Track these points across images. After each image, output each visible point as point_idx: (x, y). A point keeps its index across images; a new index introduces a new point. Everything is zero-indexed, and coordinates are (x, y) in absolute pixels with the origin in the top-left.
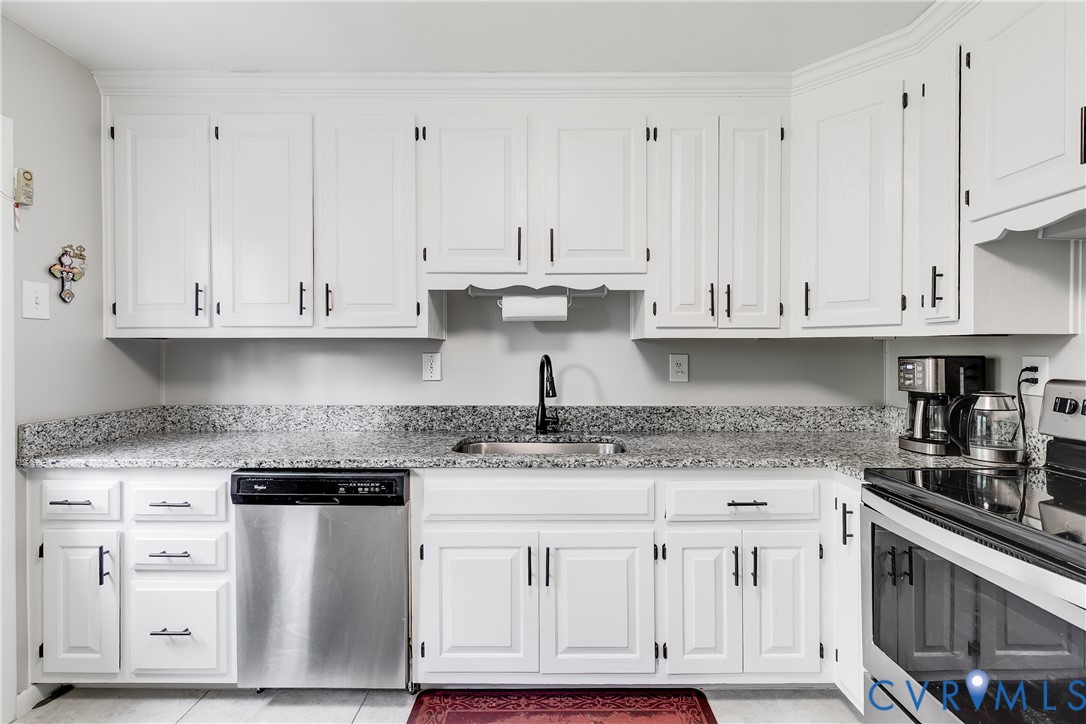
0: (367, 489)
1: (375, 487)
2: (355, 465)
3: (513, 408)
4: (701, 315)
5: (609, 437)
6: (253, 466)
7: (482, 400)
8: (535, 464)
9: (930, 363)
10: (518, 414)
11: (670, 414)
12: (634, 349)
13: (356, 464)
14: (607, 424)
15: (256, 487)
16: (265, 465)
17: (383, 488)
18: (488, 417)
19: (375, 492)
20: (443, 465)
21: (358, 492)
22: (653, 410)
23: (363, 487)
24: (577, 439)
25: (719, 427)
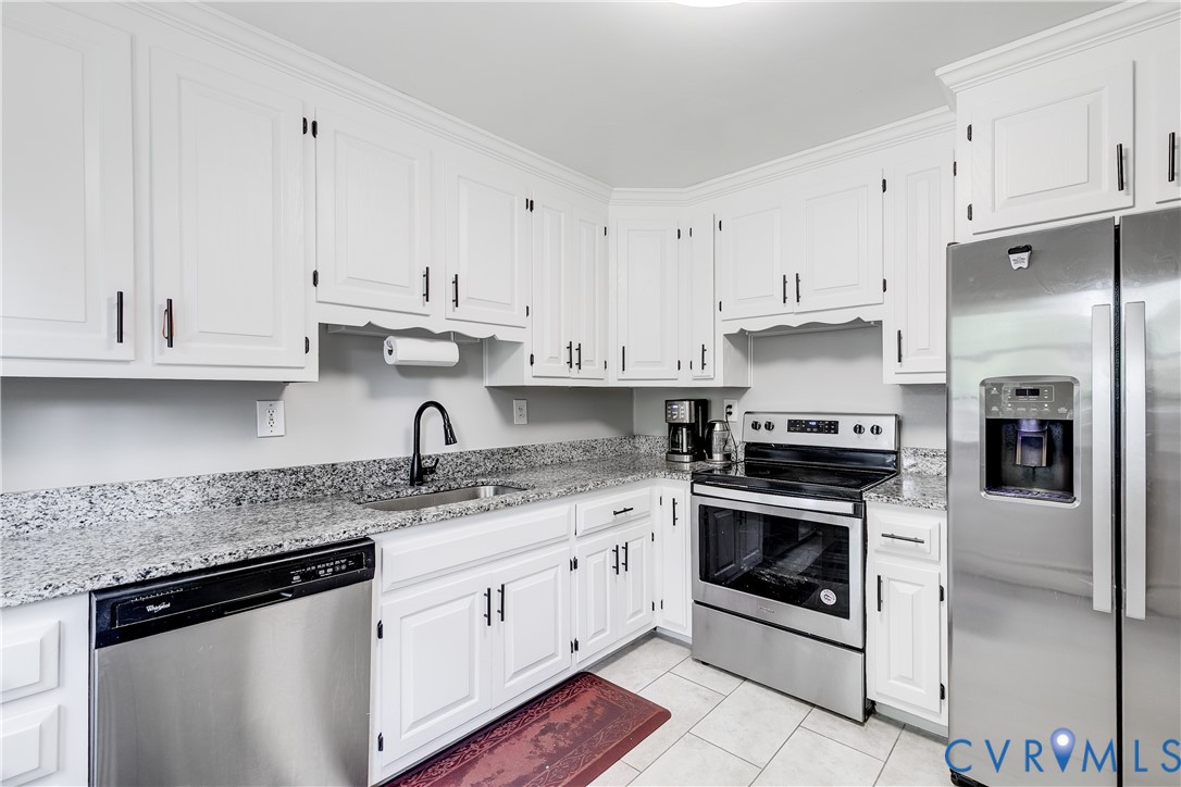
0: (331, 570)
1: (341, 564)
2: (303, 545)
3: (379, 462)
4: (561, 368)
5: (484, 480)
6: (132, 580)
7: (343, 457)
8: (492, 507)
9: (687, 403)
10: (384, 467)
11: (517, 454)
12: (486, 395)
13: (305, 543)
14: (469, 468)
15: (150, 608)
16: (155, 574)
17: (351, 563)
18: (351, 475)
19: (341, 571)
20: (408, 524)
21: (319, 576)
22: (505, 451)
23: (326, 569)
24: (456, 486)
25: (550, 461)
